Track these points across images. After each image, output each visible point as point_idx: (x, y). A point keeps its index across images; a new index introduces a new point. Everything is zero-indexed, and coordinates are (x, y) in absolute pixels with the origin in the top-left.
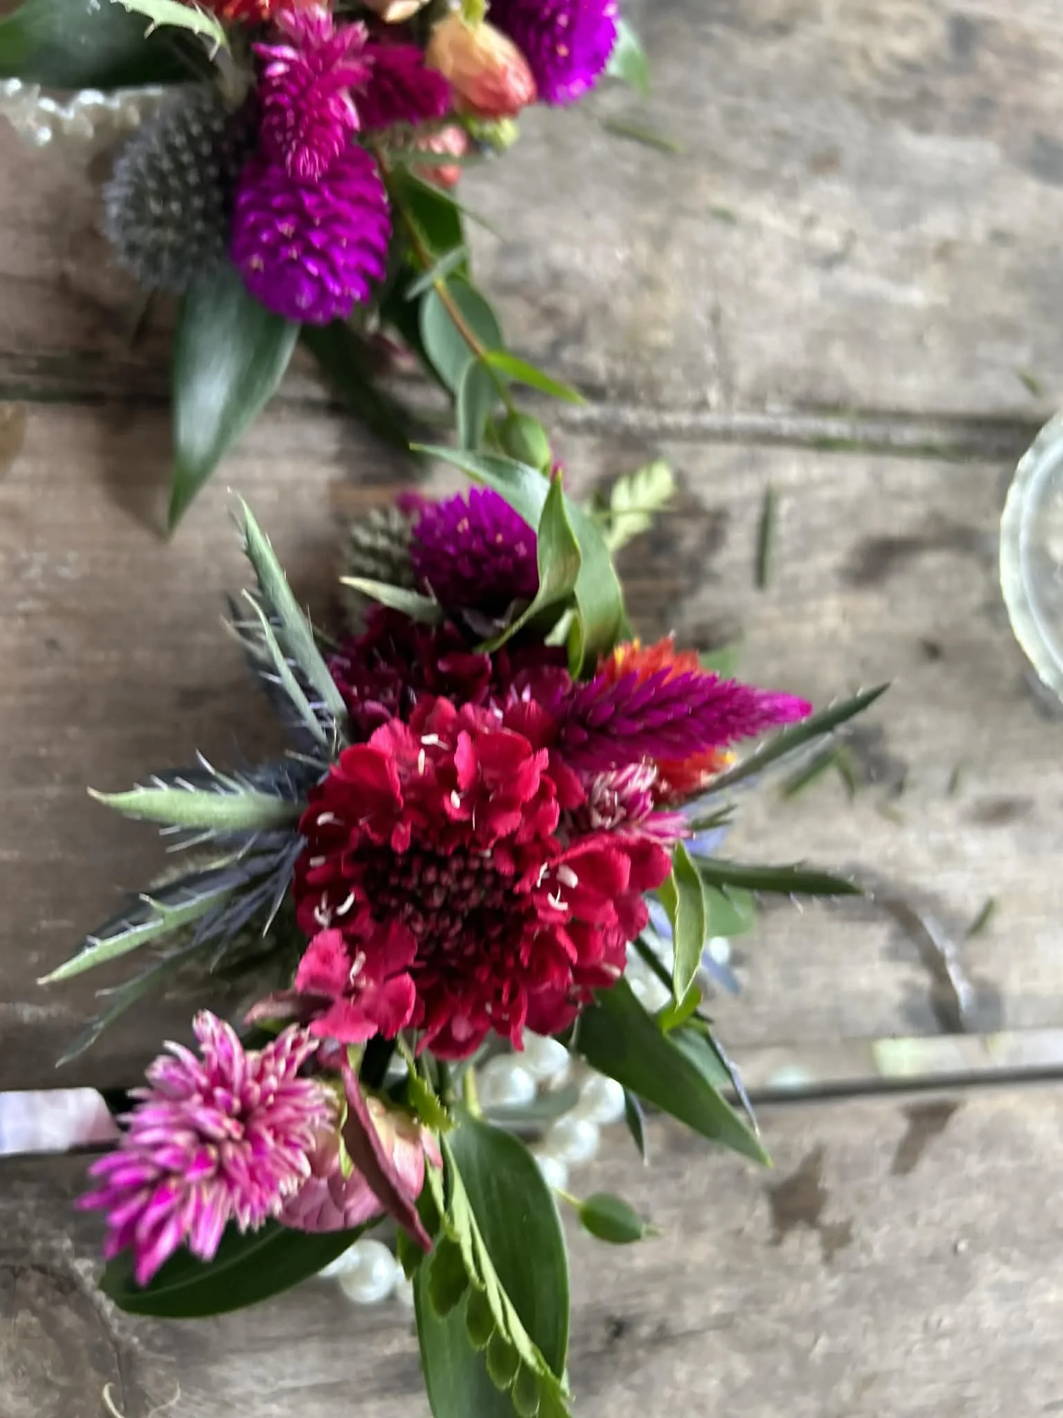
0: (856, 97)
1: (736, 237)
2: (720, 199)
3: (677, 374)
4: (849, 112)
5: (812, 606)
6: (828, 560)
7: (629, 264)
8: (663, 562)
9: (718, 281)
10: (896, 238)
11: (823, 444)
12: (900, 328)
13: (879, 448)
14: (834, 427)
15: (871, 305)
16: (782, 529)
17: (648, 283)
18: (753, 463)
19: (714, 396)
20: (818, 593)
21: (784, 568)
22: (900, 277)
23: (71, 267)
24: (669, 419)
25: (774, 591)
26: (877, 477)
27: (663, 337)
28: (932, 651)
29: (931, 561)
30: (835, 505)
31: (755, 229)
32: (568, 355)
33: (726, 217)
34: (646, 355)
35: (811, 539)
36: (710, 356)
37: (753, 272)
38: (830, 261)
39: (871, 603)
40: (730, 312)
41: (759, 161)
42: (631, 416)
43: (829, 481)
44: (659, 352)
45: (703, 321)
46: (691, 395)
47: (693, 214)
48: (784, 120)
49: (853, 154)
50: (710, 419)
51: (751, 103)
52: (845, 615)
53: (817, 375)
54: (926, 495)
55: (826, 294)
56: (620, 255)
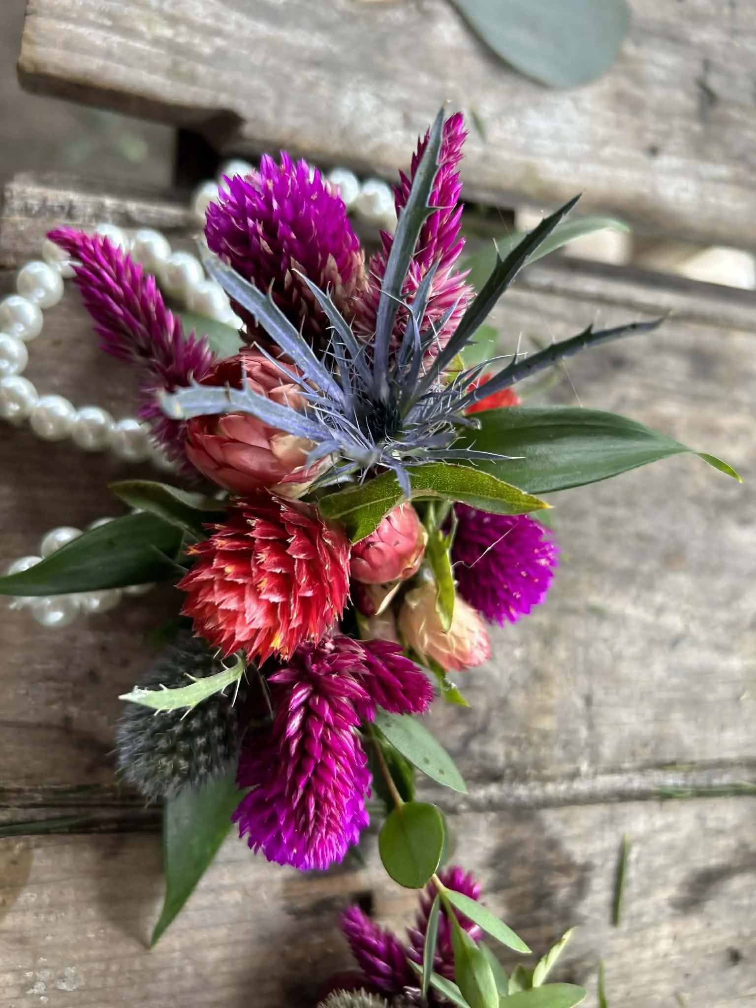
0: (698, 500)
1: (606, 630)
2: (595, 599)
3: (558, 752)
4: (693, 513)
5: (651, 934)
6: (665, 894)
7: (525, 662)
8: (543, 913)
9: (591, 670)
10: (723, 615)
11: (664, 796)
12: (723, 691)
13: (703, 793)
14: (671, 780)
15: (703, 675)
16: (631, 873)
17: (539, 677)
18: (612, 821)
19: (584, 767)
20: (656, 924)
21: (631, 907)
22: (724, 650)
23: (73, 710)
24: (550, 788)
25: (624, 926)
26: (701, 818)
27: (548, 723)
28: (735, 957)
29: (737, 884)
30: (670, 848)
31: (621, 621)
32: (475, 746)
33: (598, 613)
34: (535, 738)
35: (653, 876)
36: (584, 733)
37: (618, 657)
38: (675, 642)
39: (695, 924)
40: (599, 695)
41: (625, 562)
42: (522, 791)
43: (668, 828)
44: (545, 736)
45: (579, 703)
46: (568, 768)
47: (574, 611)
48: (645, 525)
49: (695, 549)
50: (581, 786)
51: (620, 512)
52: (675, 937)
53: (661, 740)
54: (737, 828)
55: (672, 670)
56: (518, 653)
